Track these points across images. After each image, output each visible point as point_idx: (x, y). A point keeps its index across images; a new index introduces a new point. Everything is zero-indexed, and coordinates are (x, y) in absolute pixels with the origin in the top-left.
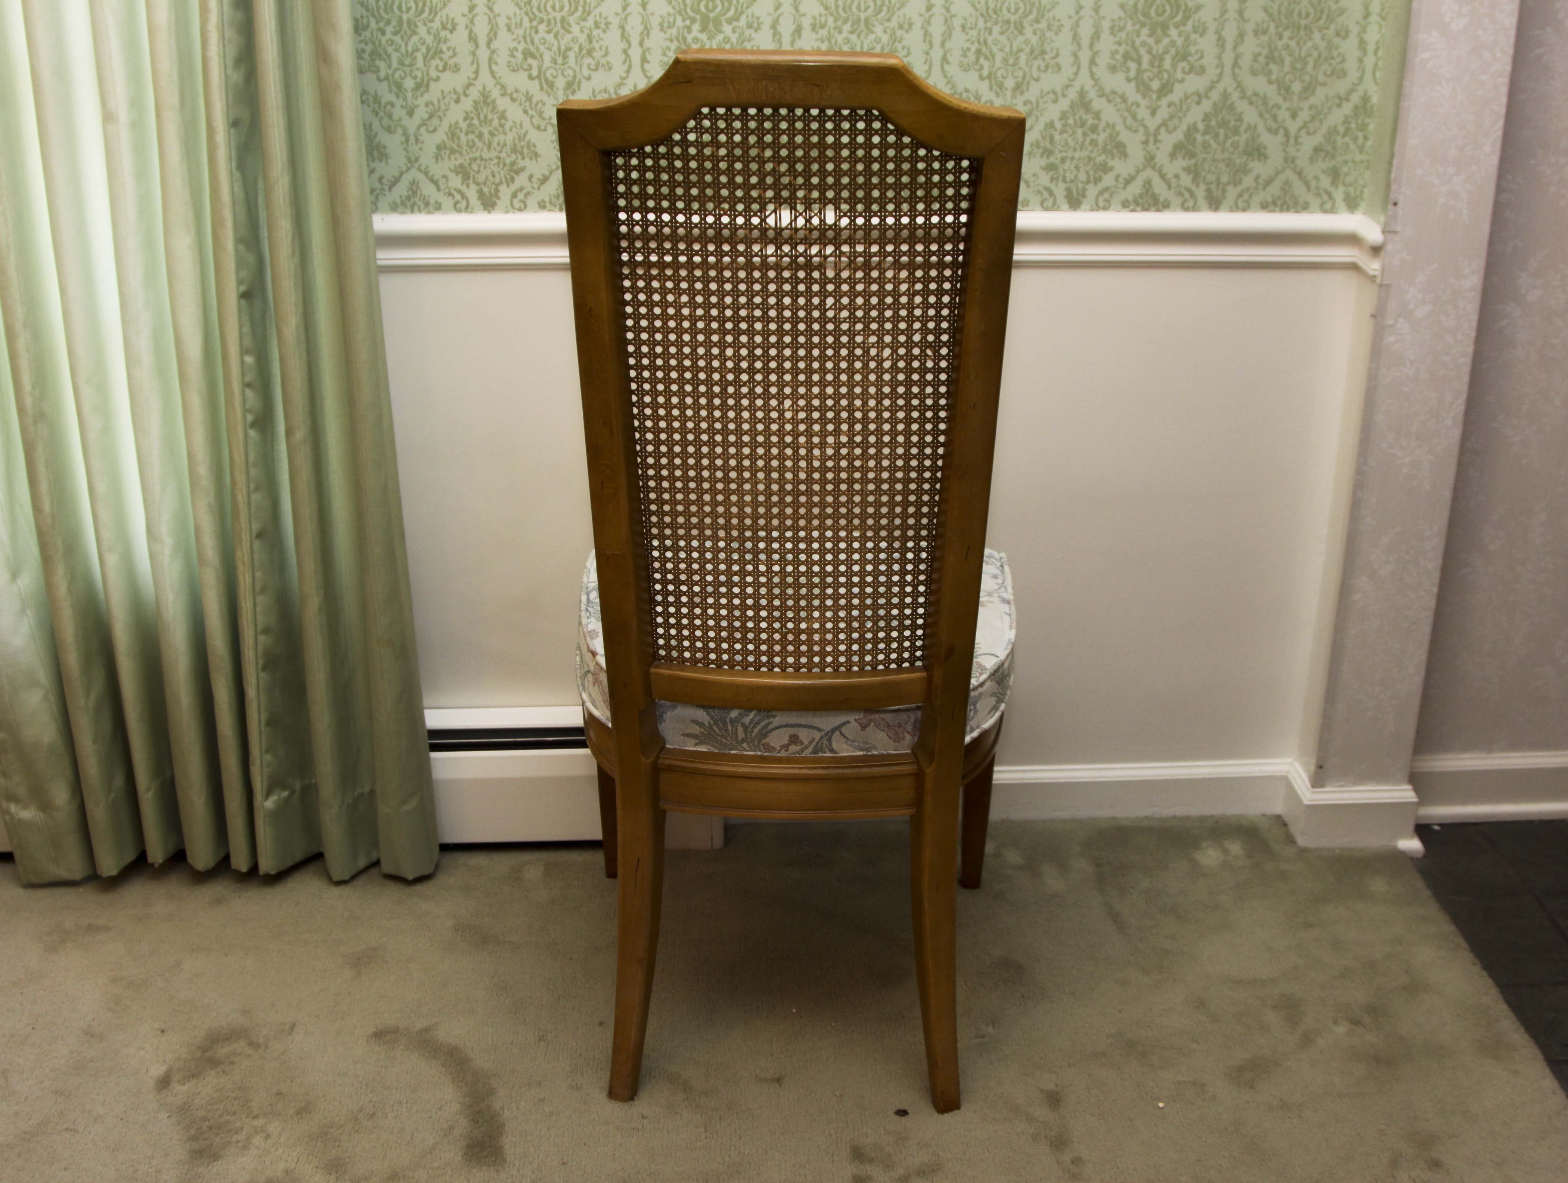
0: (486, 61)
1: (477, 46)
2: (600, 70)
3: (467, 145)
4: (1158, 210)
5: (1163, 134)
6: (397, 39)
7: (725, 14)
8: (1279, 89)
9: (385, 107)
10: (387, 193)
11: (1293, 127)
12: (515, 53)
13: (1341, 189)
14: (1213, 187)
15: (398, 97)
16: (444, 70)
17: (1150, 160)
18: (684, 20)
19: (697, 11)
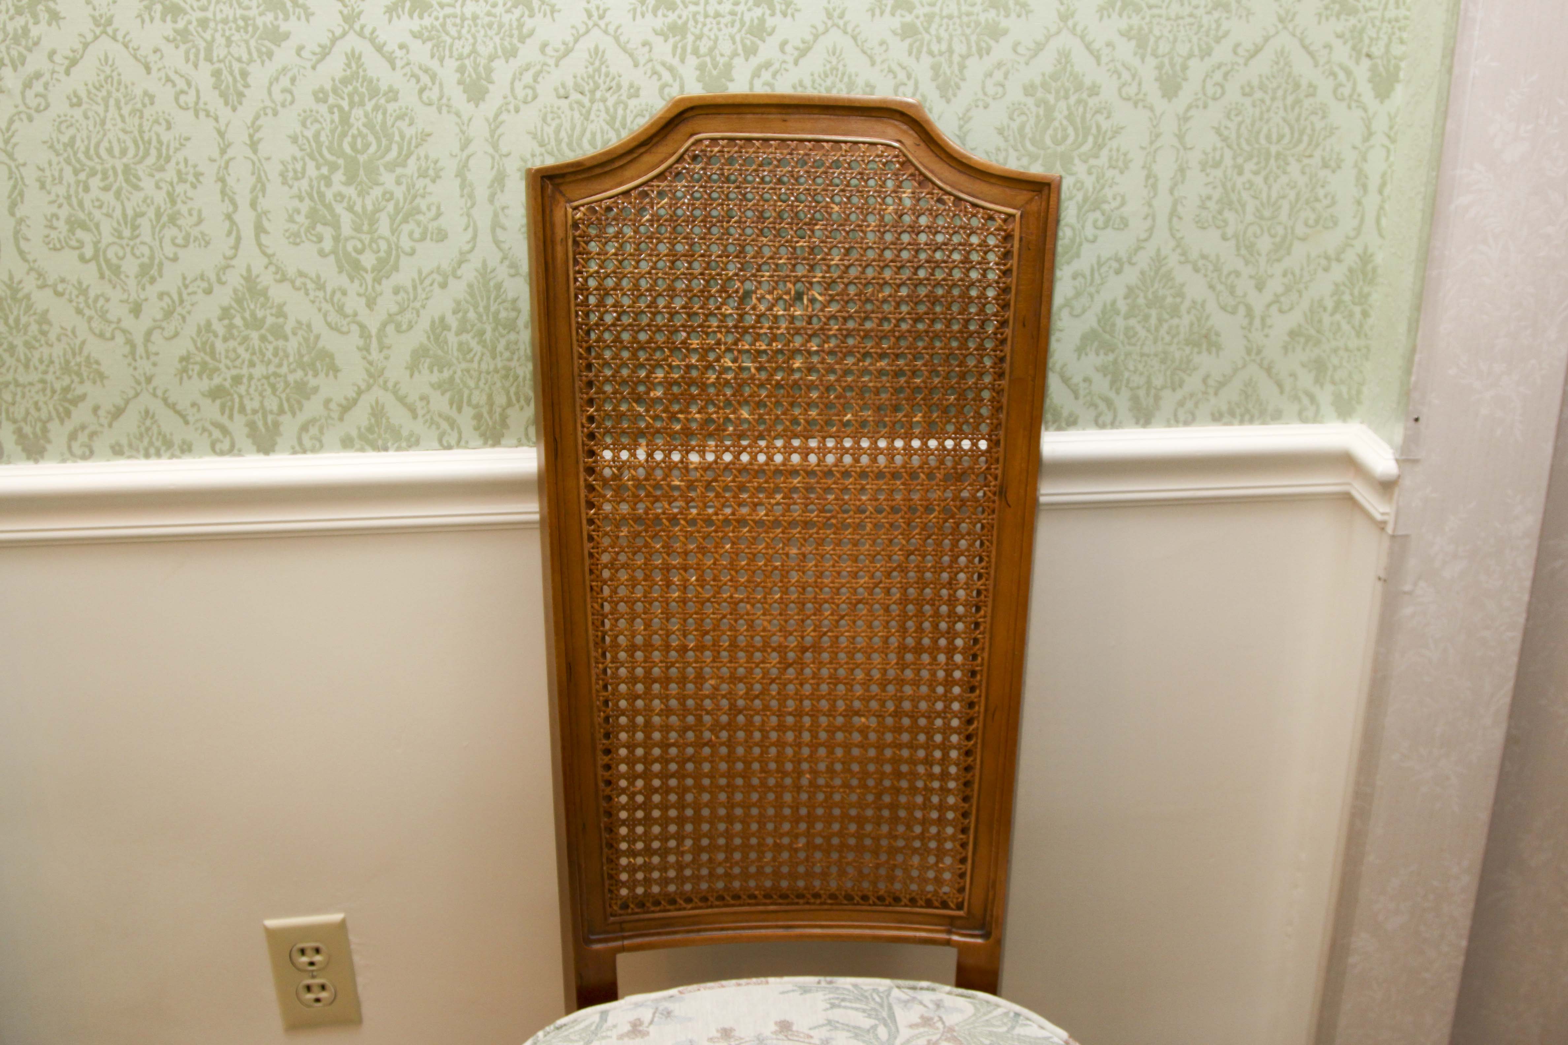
2: (191, 245)
7: (382, 157)
8: (1238, 248)
11: (1258, 302)
12: (55, 223)
13: (1329, 388)
18: (318, 168)
19: (342, 154)
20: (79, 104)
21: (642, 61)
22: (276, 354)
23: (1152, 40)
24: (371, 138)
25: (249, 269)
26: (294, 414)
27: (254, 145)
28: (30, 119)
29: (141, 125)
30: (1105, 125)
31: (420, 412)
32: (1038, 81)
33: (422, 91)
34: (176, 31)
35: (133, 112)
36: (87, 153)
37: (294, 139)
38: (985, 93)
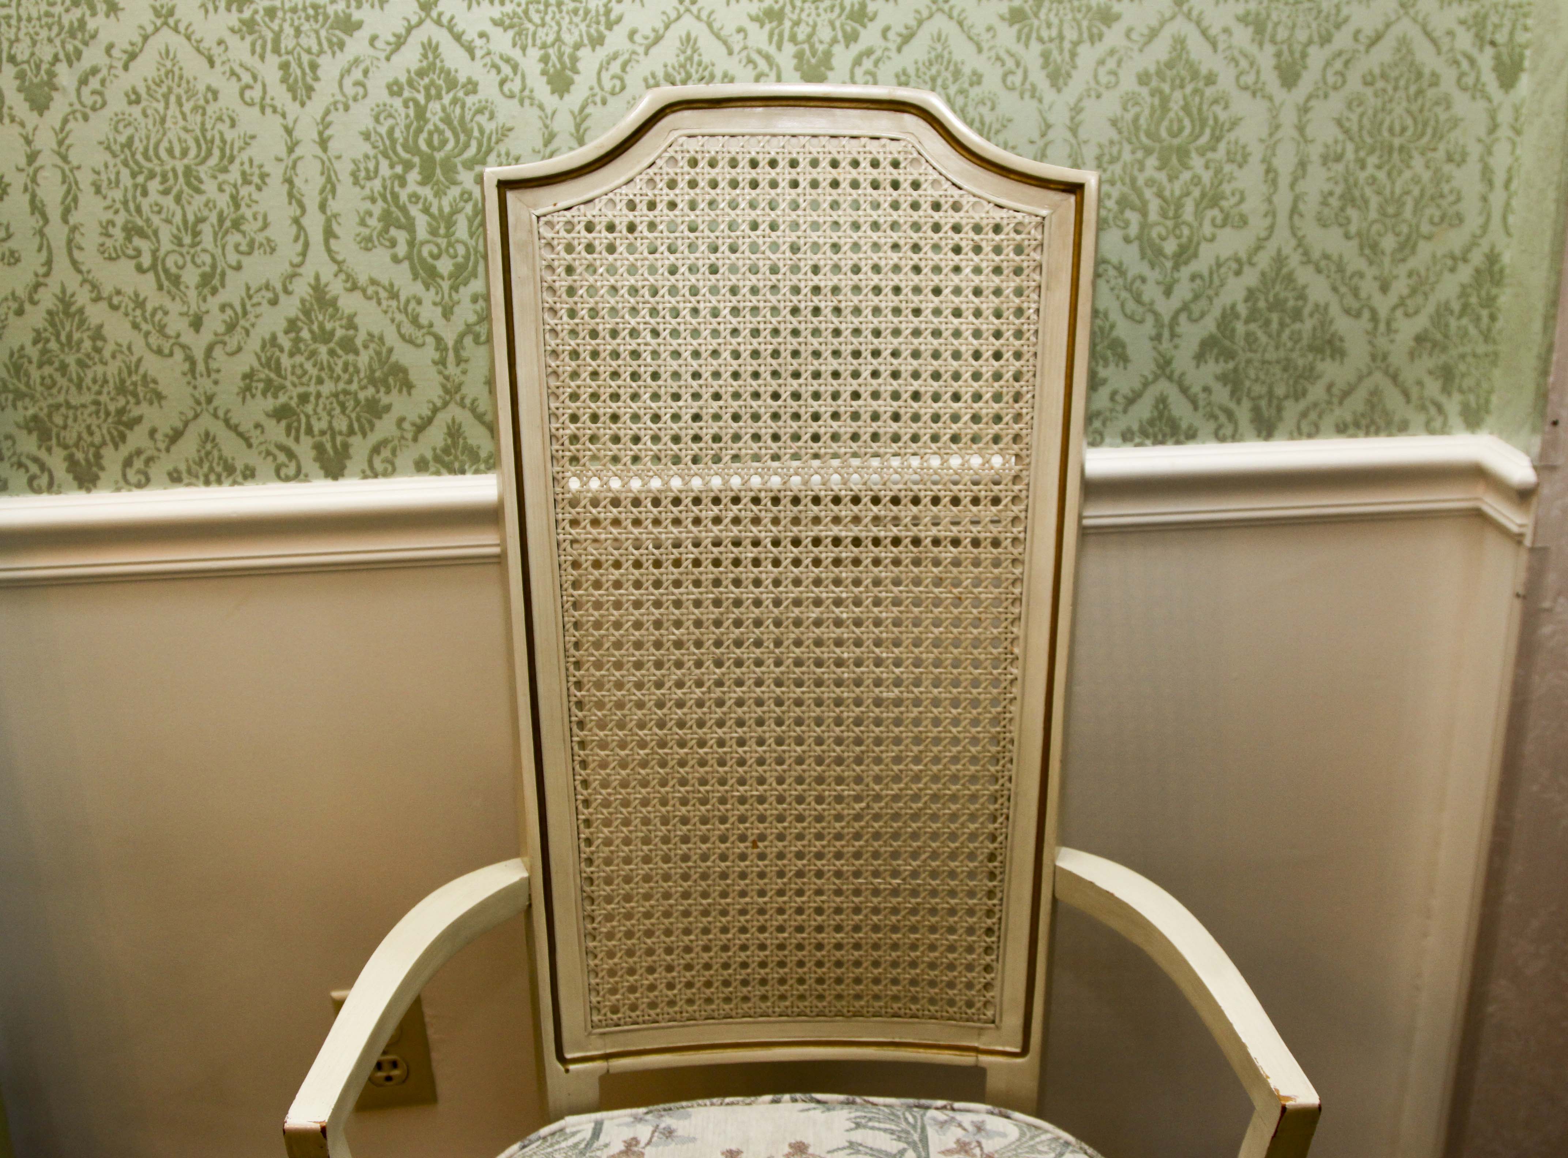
0: (63, 243)
1: (46, 221)
2: (256, 252)
3: (42, 384)
5: (1184, 326)
7: (460, 154)
8: (1361, 248)
11: (1383, 304)
12: (111, 230)
13: (1457, 397)
14: (1263, 403)
17: (1164, 366)
18: (392, 166)
19: (416, 151)
20: (138, 101)
21: (736, 48)
22: (345, 370)
23: (1270, 26)
24: (448, 134)
25: (317, 278)
26: (364, 435)
27: (323, 143)
28: (86, 118)
29: (203, 124)
30: (1223, 116)
32: (1152, 69)
33: (502, 83)
34: (242, 21)
35: (195, 109)
36: (145, 154)
37: (367, 136)
38: (1097, 82)
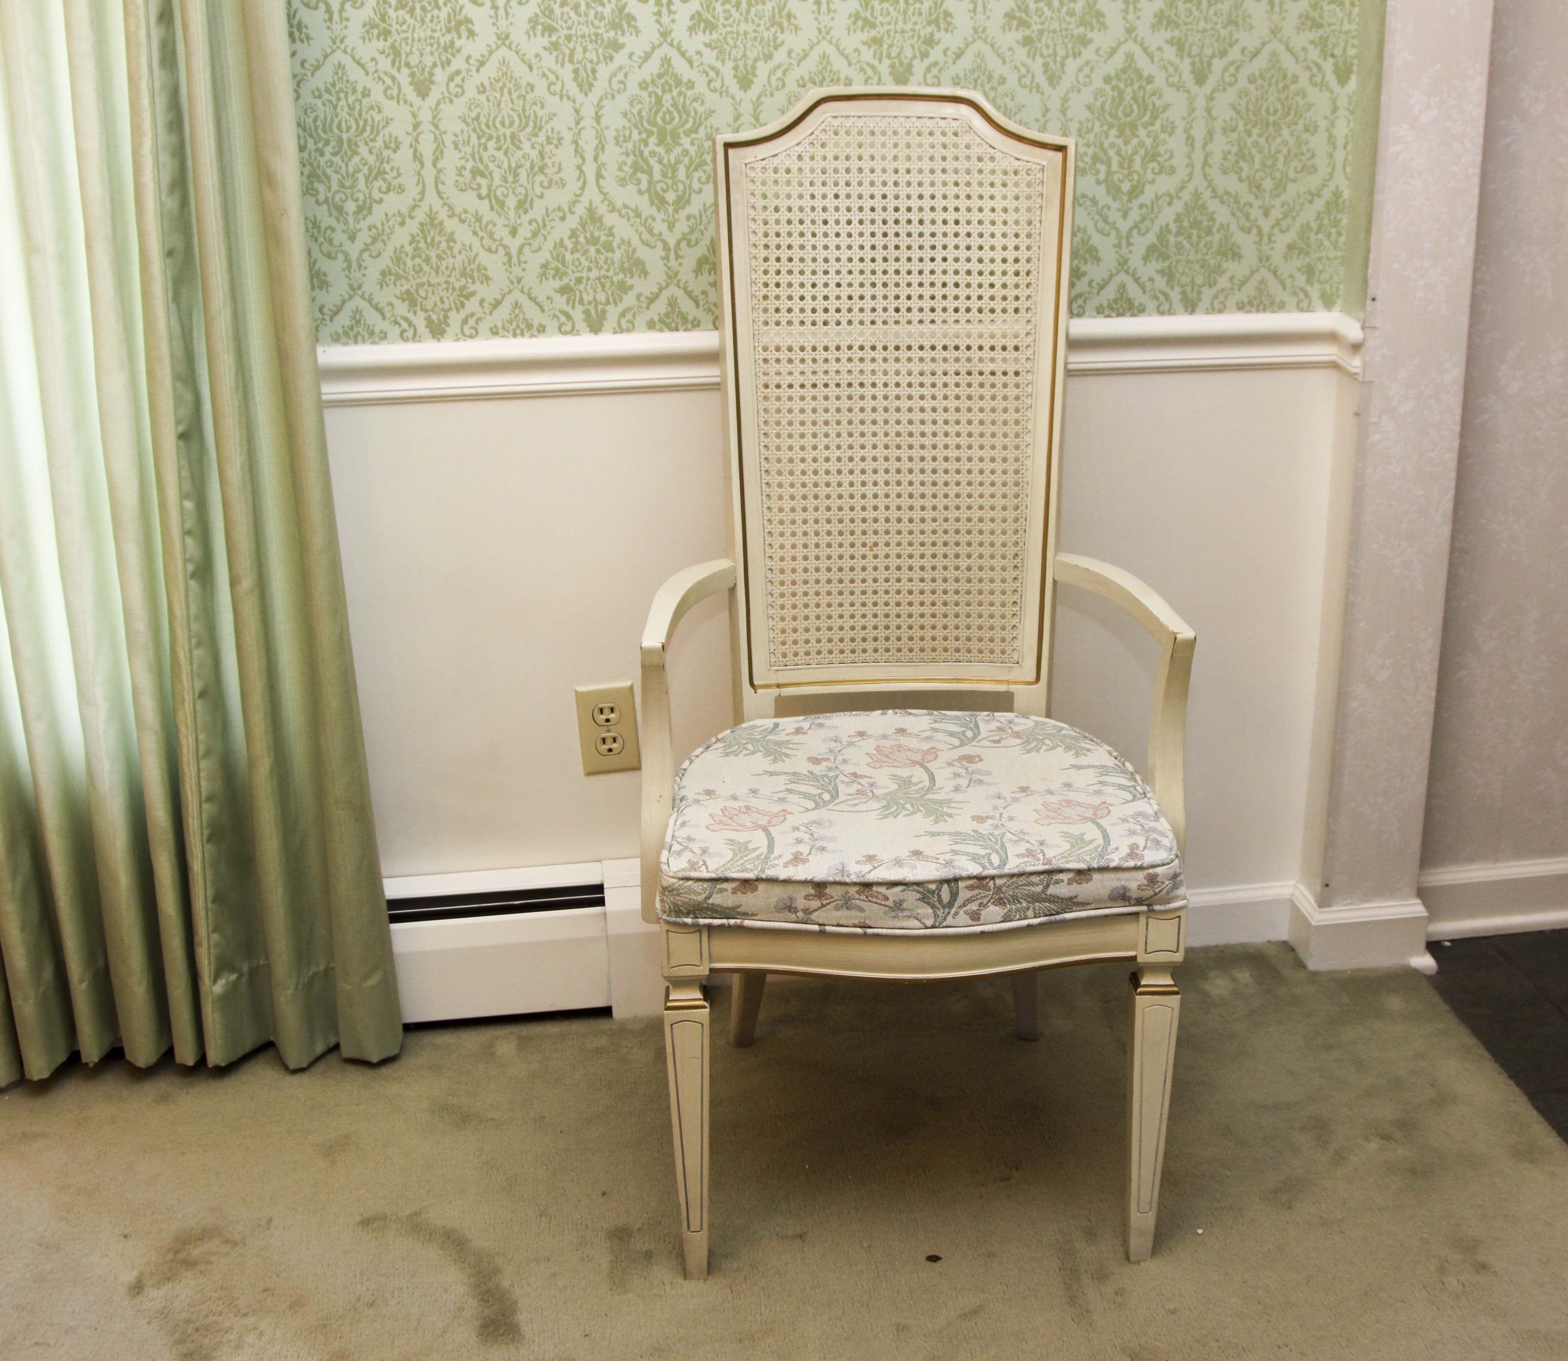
0: (433, 181)
1: (422, 165)
2: (553, 187)
3: (414, 270)
4: (1133, 315)
5: (1136, 238)
6: (337, 160)
7: (683, 125)
8: (1250, 187)
9: (325, 232)
10: (328, 322)
11: (1266, 225)
12: (463, 172)
13: (1317, 286)
14: (1188, 289)
15: (338, 221)
16: (388, 190)
17: (1123, 263)
18: (640, 134)
19: (654, 124)
20: (484, 92)
21: (854, 61)
22: (606, 262)
23: (1187, 45)
24: (676, 114)
25: (591, 203)
26: (616, 304)
27: (598, 119)
28: (451, 101)
29: (524, 106)
30: (1158, 103)
31: (701, 303)
32: (1113, 74)
33: (710, 82)
34: (551, 43)
35: (519, 97)
36: (487, 124)
37: (625, 115)
38: (1078, 82)
